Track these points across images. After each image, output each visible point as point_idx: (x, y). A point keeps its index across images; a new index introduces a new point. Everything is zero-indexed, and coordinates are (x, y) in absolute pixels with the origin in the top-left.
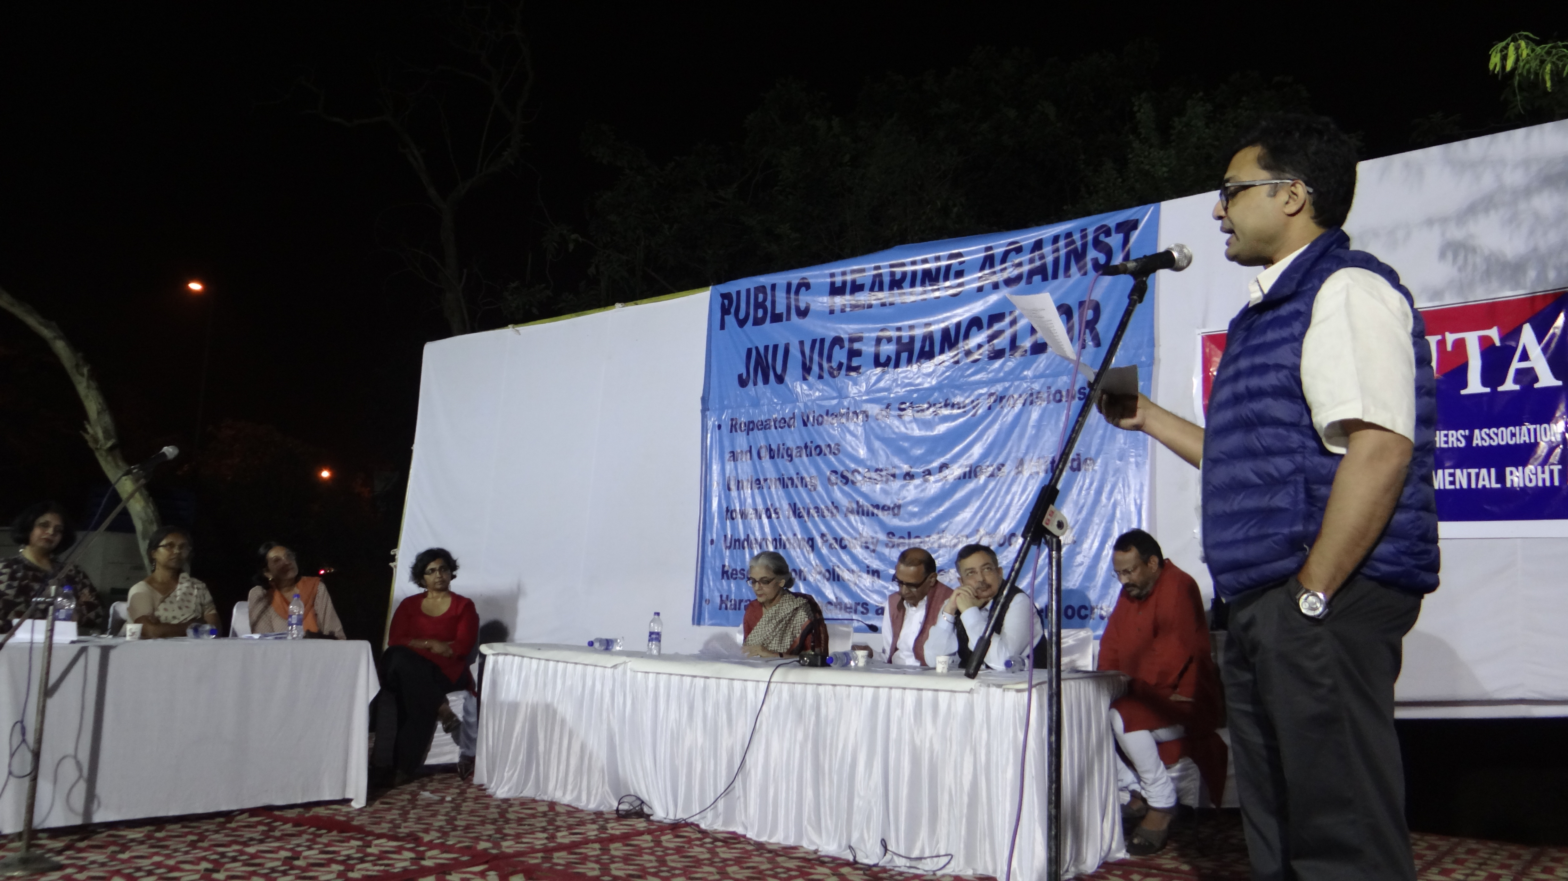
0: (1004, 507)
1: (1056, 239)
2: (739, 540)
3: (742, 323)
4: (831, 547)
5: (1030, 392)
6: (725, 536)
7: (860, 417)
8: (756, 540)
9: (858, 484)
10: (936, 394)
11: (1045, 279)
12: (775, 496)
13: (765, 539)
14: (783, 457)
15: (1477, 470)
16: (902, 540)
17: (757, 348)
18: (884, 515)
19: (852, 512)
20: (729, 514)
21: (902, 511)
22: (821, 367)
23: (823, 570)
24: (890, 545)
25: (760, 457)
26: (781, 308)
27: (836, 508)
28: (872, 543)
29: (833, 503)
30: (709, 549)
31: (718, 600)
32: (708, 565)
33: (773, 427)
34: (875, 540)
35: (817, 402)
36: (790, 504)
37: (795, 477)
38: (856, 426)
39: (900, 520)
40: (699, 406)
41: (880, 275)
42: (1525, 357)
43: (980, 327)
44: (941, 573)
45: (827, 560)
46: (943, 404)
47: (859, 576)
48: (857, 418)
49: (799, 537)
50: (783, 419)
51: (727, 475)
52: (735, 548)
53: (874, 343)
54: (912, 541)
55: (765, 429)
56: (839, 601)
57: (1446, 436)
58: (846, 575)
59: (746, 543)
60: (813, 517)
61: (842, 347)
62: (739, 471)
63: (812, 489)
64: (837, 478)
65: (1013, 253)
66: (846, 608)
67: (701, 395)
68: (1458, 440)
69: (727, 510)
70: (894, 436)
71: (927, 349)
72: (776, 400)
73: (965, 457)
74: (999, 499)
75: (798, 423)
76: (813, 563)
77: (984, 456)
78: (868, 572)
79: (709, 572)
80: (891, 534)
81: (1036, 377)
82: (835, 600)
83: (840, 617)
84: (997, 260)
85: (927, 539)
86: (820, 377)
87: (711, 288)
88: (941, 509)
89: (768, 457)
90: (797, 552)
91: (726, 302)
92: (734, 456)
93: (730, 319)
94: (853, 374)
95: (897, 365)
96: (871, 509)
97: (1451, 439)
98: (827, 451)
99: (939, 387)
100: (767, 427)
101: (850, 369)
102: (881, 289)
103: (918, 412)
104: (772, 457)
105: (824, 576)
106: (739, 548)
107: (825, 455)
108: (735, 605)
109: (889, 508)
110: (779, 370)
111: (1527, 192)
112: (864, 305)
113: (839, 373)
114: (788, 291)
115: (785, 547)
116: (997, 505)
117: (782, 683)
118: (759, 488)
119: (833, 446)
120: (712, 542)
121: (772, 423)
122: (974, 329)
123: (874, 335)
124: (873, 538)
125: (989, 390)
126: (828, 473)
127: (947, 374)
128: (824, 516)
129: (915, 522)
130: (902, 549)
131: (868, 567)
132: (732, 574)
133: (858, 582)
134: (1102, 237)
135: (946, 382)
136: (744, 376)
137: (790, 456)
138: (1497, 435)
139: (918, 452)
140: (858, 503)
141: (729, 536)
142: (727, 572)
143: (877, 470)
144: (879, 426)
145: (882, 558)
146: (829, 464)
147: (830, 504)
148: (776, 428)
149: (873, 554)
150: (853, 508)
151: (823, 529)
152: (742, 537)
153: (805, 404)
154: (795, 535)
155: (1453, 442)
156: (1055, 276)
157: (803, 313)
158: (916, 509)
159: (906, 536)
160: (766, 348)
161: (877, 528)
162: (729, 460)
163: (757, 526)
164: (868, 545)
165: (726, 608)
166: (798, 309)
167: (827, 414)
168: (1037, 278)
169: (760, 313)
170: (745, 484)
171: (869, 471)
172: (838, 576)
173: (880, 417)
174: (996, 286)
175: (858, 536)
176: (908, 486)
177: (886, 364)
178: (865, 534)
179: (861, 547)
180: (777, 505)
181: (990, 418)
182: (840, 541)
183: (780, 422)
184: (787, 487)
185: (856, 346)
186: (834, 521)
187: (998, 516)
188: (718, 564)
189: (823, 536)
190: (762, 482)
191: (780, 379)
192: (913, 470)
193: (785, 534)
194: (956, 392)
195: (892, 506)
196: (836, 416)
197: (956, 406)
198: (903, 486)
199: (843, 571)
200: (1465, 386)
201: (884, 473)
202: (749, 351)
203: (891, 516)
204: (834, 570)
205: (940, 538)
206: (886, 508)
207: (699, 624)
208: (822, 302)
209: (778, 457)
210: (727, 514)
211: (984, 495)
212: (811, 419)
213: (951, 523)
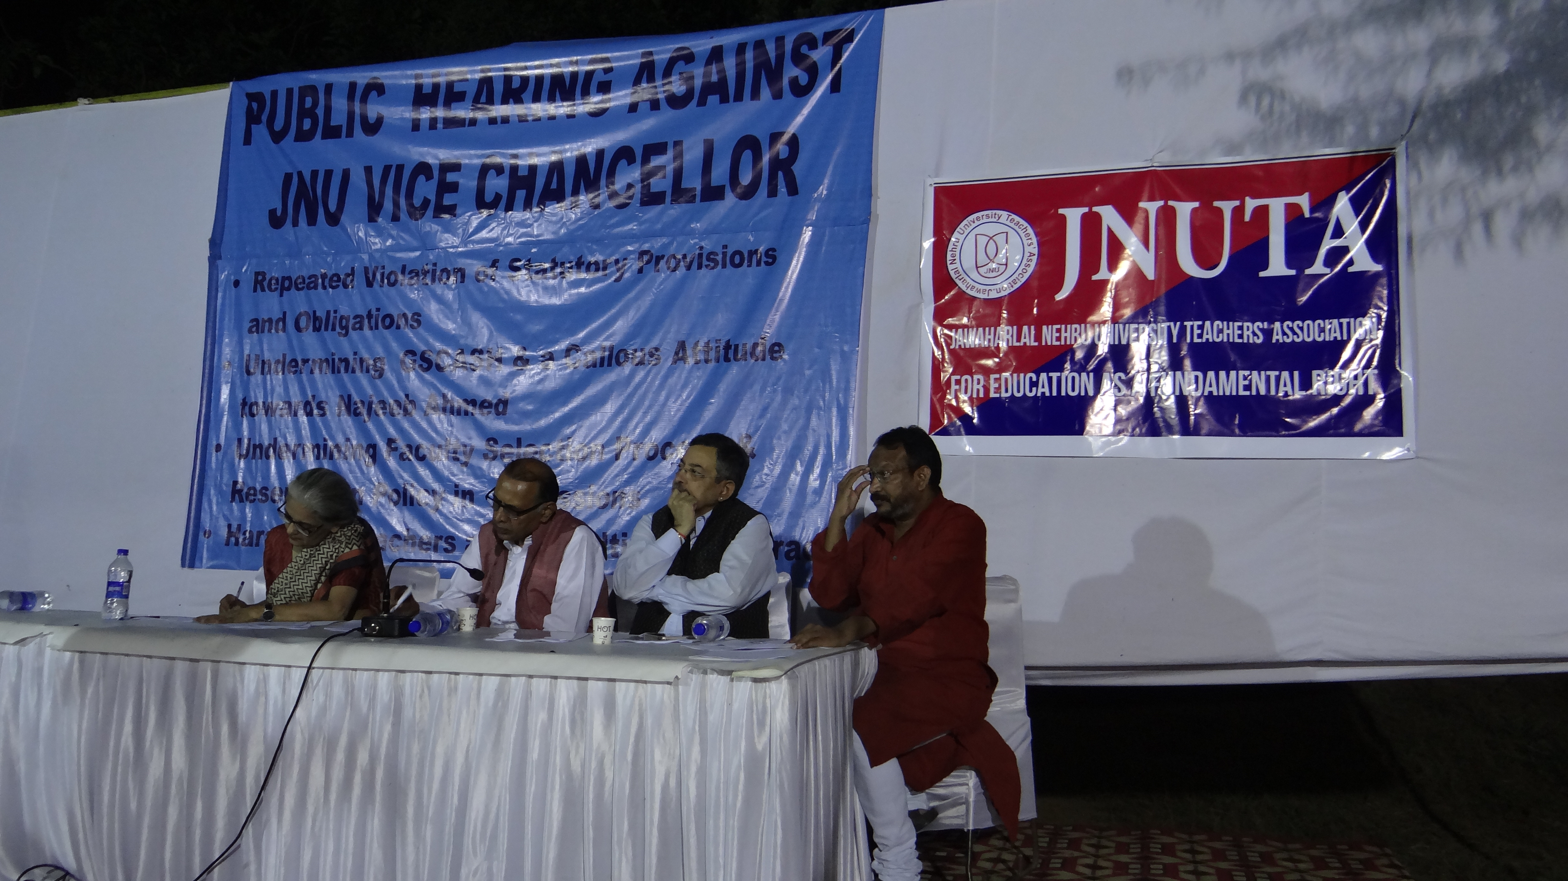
0: (656, 408)
1: (741, 48)
2: (260, 446)
3: (277, 137)
4: (402, 457)
5: (698, 252)
6: (240, 441)
7: (452, 279)
8: (287, 445)
9: (448, 369)
10: (566, 249)
11: (724, 100)
12: (320, 385)
13: (300, 445)
14: (334, 329)
15: (1277, 373)
16: (507, 450)
17: (300, 174)
18: (482, 414)
19: (434, 409)
20: (247, 408)
21: (510, 409)
22: (396, 205)
23: (390, 491)
24: (491, 455)
25: (298, 328)
26: (339, 119)
27: (412, 402)
28: (464, 453)
29: (407, 396)
30: (214, 457)
31: (224, 532)
32: (210, 483)
33: (320, 287)
34: (468, 448)
35: (388, 253)
36: (342, 397)
37: (351, 358)
38: (449, 288)
39: (506, 422)
40: (206, 252)
41: (490, 79)
42: (1339, 232)
43: (631, 161)
44: (564, 495)
45: (396, 476)
46: (573, 264)
47: (443, 499)
48: (448, 279)
49: (354, 443)
50: (338, 275)
51: (247, 352)
52: (254, 457)
53: (477, 175)
54: (523, 450)
55: (309, 288)
56: (411, 533)
57: (1241, 328)
58: (422, 497)
59: (271, 450)
60: (377, 415)
61: (429, 177)
62: (265, 347)
63: (377, 374)
64: (415, 361)
65: (681, 63)
66: (423, 544)
67: (209, 235)
68: (1254, 334)
69: (244, 403)
70: (501, 305)
71: (554, 186)
72: (325, 249)
73: (604, 337)
74: (650, 396)
75: (360, 279)
76: (374, 479)
77: (630, 336)
78: (456, 494)
79: (212, 492)
80: (492, 440)
81: (707, 233)
82: (405, 533)
83: (412, 556)
84: (659, 71)
85: (544, 448)
86: (395, 218)
87: (231, 83)
88: (566, 409)
89: (311, 328)
90: (349, 464)
91: (255, 105)
92: (257, 325)
93: (260, 131)
94: (447, 216)
95: (509, 208)
96: (464, 406)
97: (1246, 333)
98: (402, 322)
99: (570, 239)
100: (312, 285)
101: (441, 209)
102: (490, 101)
103: (537, 272)
104: (317, 329)
105: (390, 499)
106: (261, 458)
107: (398, 327)
108: (251, 537)
109: (490, 405)
110: (333, 207)
111: (1349, 26)
112: (464, 120)
113: (423, 215)
114: (351, 97)
115: (331, 457)
116: (647, 403)
117: (333, 669)
118: (295, 372)
119: (410, 315)
120: (218, 448)
121: (320, 281)
122: (623, 163)
123: (478, 162)
124: (465, 446)
125: (640, 246)
126: (401, 355)
127: (581, 222)
128: (393, 415)
129: (527, 427)
130: (507, 461)
131: (456, 486)
132: (248, 494)
133: (441, 507)
134: (804, 49)
135: (579, 233)
136: (279, 213)
137: (346, 328)
138: (1301, 329)
139: (536, 327)
140: (444, 396)
141: (246, 441)
142: (241, 491)
143: (474, 352)
144: (481, 290)
145: (477, 474)
146: (402, 340)
147: (402, 395)
148: (324, 288)
149: (465, 469)
150: (437, 404)
151: (392, 432)
152: (266, 443)
153: (371, 256)
154: (348, 440)
155: (1248, 336)
156: (739, 97)
157: (373, 127)
158: (530, 407)
159: (515, 445)
160: (314, 174)
161: (473, 433)
162: (250, 331)
163: (291, 425)
164: (458, 456)
165: (237, 543)
166: (364, 118)
167: (403, 272)
168: (714, 99)
169: (307, 124)
170: (273, 367)
171: (462, 352)
172: (412, 498)
173: (482, 278)
174: (655, 105)
175: (443, 443)
176: (519, 375)
177: (494, 205)
178: (453, 441)
179: (448, 458)
180: (323, 397)
181: (638, 288)
182: (416, 449)
183: (331, 279)
184: (339, 372)
185: (451, 177)
186: (408, 421)
187: (648, 418)
188: (226, 478)
189: (390, 441)
190: (300, 363)
191: (334, 219)
192: (527, 353)
193: (333, 438)
194: (595, 247)
195: (494, 401)
196: (417, 275)
197: (593, 267)
198: (513, 375)
199: (418, 491)
200: (1265, 267)
201: (486, 356)
202: (288, 177)
203: (492, 416)
204: (405, 490)
205: (563, 448)
206: (486, 404)
207: (192, 566)
208: (402, 113)
209: (326, 329)
210: (243, 408)
211: (629, 390)
212: (378, 276)
213: (581, 427)
